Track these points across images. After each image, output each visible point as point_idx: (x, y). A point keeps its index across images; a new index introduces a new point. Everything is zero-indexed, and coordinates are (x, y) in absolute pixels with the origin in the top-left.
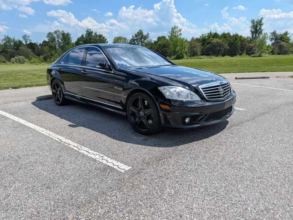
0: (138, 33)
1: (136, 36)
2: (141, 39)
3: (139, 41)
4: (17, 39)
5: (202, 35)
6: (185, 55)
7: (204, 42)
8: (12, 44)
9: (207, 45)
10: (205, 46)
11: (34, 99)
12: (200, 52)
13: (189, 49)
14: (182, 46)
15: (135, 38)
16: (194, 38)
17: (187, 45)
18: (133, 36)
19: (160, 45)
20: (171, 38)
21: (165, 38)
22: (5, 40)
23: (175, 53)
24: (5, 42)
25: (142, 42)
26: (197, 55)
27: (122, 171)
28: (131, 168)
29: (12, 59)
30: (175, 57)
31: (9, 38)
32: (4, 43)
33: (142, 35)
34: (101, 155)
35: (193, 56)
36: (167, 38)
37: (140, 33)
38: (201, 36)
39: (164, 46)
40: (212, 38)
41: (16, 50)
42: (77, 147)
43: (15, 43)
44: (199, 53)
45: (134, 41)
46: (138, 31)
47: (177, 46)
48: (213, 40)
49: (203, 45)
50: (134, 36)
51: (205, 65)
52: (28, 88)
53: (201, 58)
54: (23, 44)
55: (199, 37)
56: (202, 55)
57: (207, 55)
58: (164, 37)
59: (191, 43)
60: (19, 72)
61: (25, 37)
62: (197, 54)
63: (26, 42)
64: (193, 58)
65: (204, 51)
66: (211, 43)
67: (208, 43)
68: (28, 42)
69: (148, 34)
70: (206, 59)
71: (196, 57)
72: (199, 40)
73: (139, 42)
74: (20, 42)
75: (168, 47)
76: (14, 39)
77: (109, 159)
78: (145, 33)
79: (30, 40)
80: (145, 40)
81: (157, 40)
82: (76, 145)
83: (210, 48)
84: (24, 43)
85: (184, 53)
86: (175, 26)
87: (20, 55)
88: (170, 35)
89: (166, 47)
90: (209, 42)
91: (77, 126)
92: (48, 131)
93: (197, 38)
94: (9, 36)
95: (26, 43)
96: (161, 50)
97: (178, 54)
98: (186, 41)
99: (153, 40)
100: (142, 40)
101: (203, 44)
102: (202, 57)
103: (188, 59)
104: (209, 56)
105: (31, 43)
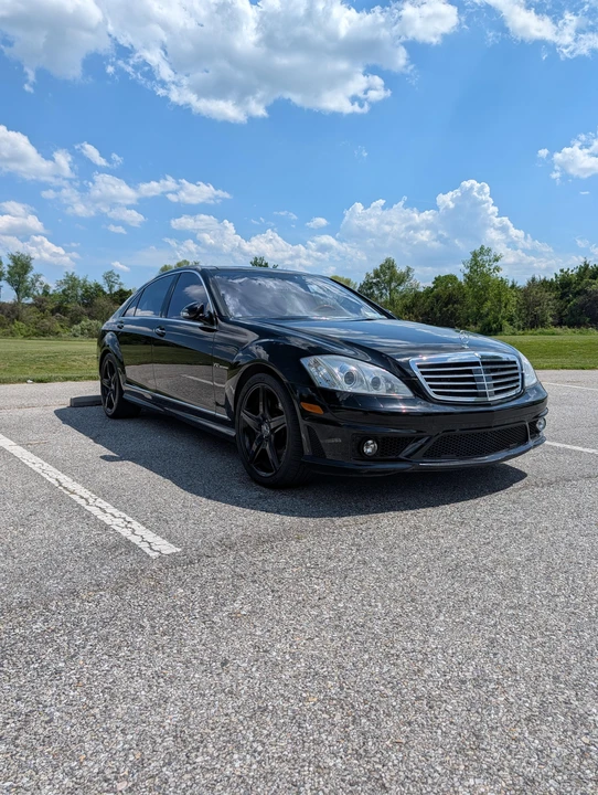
0: (381, 266)
1: (377, 275)
2: (390, 282)
3: (385, 288)
4: (91, 281)
5: (562, 271)
6: (506, 323)
7: (566, 290)
8: (80, 292)
9: (575, 297)
10: (569, 301)
11: (66, 403)
12: (551, 316)
13: (520, 310)
14: (499, 301)
15: (374, 281)
16: (538, 279)
17: (515, 299)
18: (368, 275)
19: (438, 298)
20: (469, 278)
21: (456, 279)
22: (66, 283)
23: (479, 316)
24: (65, 287)
25: (391, 291)
26: (543, 324)
27: (154, 555)
28: (179, 550)
29: (75, 326)
30: (478, 328)
31: (75, 279)
32: (64, 291)
33: (393, 274)
34: (129, 519)
35: (532, 327)
36: (461, 278)
37: (389, 266)
38: (559, 273)
39: (451, 300)
40: (590, 278)
41: (86, 306)
42: (86, 500)
43: (86, 291)
44: (551, 319)
45: (371, 288)
46: (383, 262)
47: (486, 300)
48: (591, 284)
49: (561, 298)
50: (372, 275)
51: (560, 350)
52: (69, 382)
53: (553, 334)
54: (104, 293)
55: (550, 277)
56: (560, 324)
57: (571, 325)
58: (452, 278)
59: (526, 292)
60: (75, 354)
61: (109, 277)
62: (543, 322)
63: (111, 288)
64: (530, 332)
65: (564, 314)
66: (586, 292)
67: (578, 293)
68: (116, 289)
69: (409, 269)
70: (568, 336)
71: (540, 330)
72: (551, 283)
73: (384, 291)
74: (98, 288)
75: (460, 304)
76: (85, 282)
77: (140, 529)
78: (401, 269)
79: (121, 284)
80: (399, 285)
81: (432, 286)
82: (87, 494)
83: (582, 307)
84: (106, 289)
85: (503, 318)
86: (482, 248)
87: (92, 318)
88: (467, 271)
89: (455, 302)
90: (581, 290)
91: (121, 459)
92: (46, 464)
93: (544, 280)
94: (76, 275)
95: (110, 290)
96: (441, 310)
97: (486, 321)
98: (513, 286)
99: (421, 285)
100: (393, 284)
101: (563, 296)
102: (558, 330)
103: (514, 334)
104: (579, 327)
105: (121, 290)
